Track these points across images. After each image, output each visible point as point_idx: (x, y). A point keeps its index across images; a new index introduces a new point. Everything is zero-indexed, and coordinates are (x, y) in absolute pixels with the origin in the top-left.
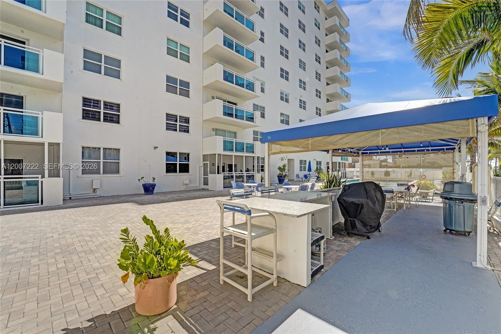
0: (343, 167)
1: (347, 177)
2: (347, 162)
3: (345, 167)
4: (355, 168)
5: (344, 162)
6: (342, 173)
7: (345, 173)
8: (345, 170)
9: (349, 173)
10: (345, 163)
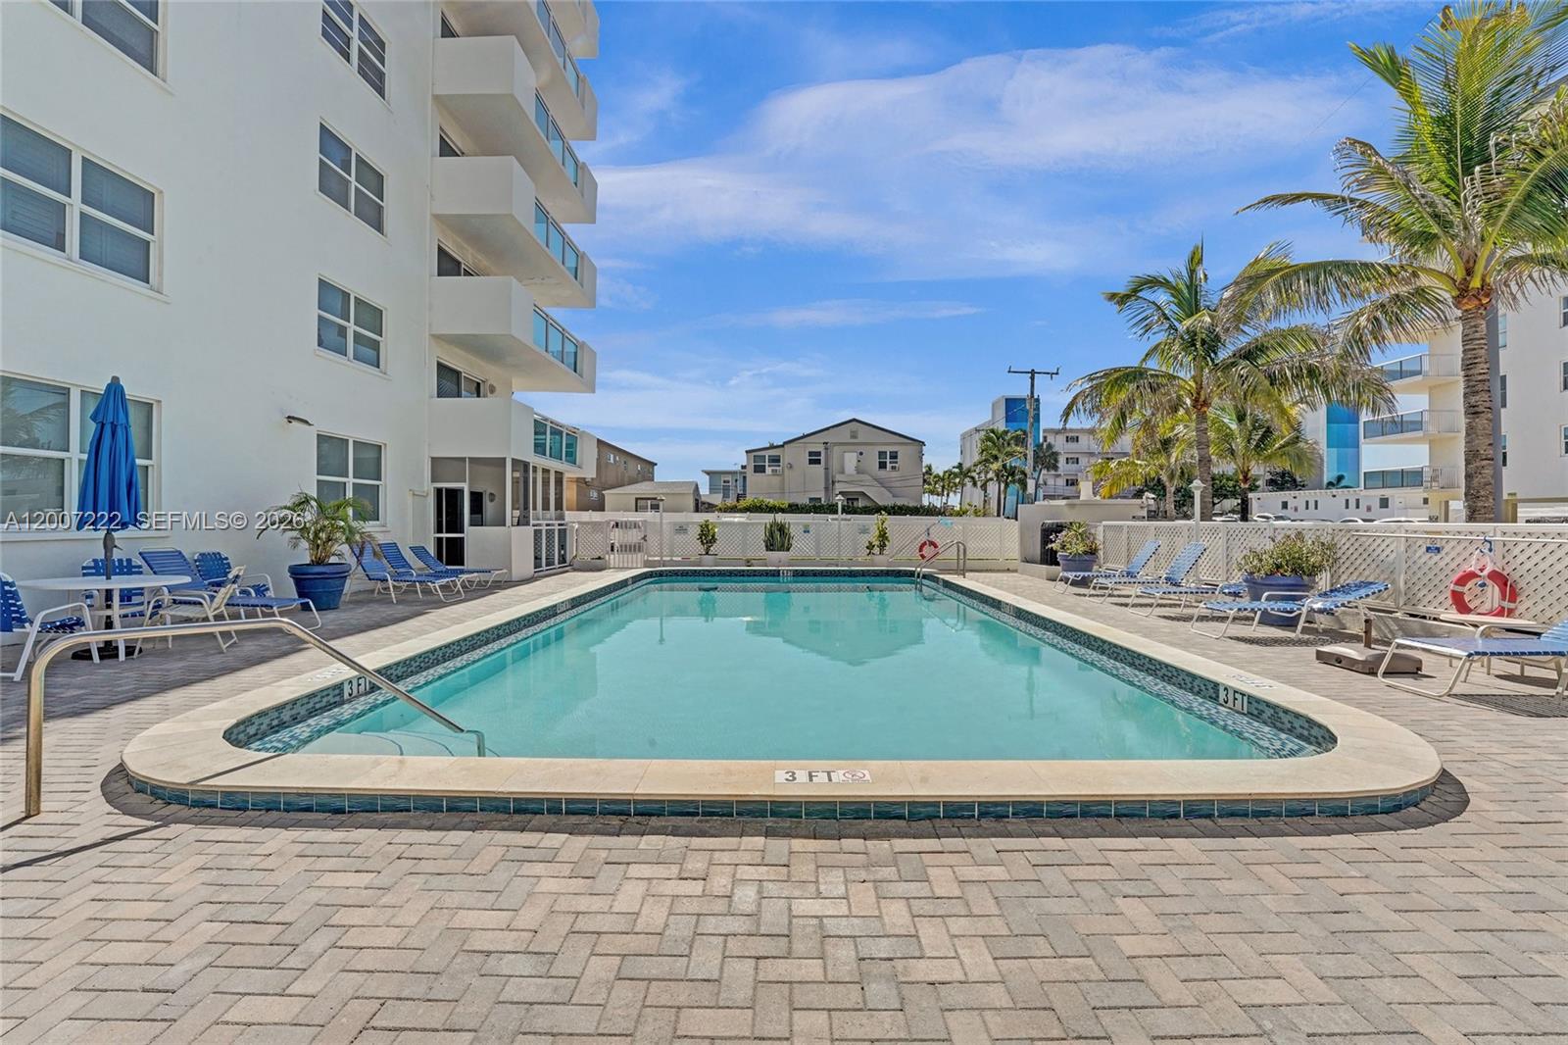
0: (546, 507)
1: (568, 559)
2: (570, 473)
3: (559, 506)
4: (604, 510)
5: (554, 465)
6: (537, 533)
7: (563, 533)
8: (561, 517)
9: (581, 533)
10: (559, 476)
